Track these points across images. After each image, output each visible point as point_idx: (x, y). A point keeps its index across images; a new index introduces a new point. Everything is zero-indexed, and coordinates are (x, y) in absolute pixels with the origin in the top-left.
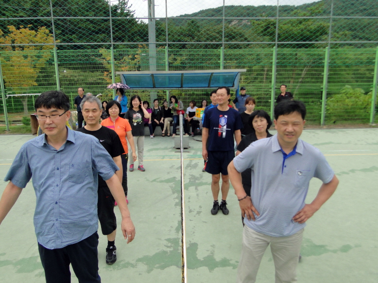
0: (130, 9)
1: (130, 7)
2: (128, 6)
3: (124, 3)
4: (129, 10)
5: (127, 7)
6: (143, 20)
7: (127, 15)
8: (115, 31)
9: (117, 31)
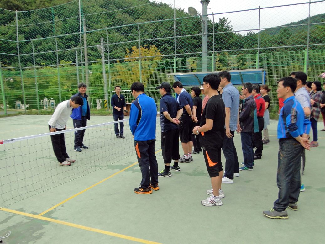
0: (229, 25)
1: (229, 23)
2: (227, 22)
3: (224, 21)
4: (227, 26)
5: (226, 24)
6: (239, 32)
7: (226, 30)
8: (217, 43)
9: (218, 43)
